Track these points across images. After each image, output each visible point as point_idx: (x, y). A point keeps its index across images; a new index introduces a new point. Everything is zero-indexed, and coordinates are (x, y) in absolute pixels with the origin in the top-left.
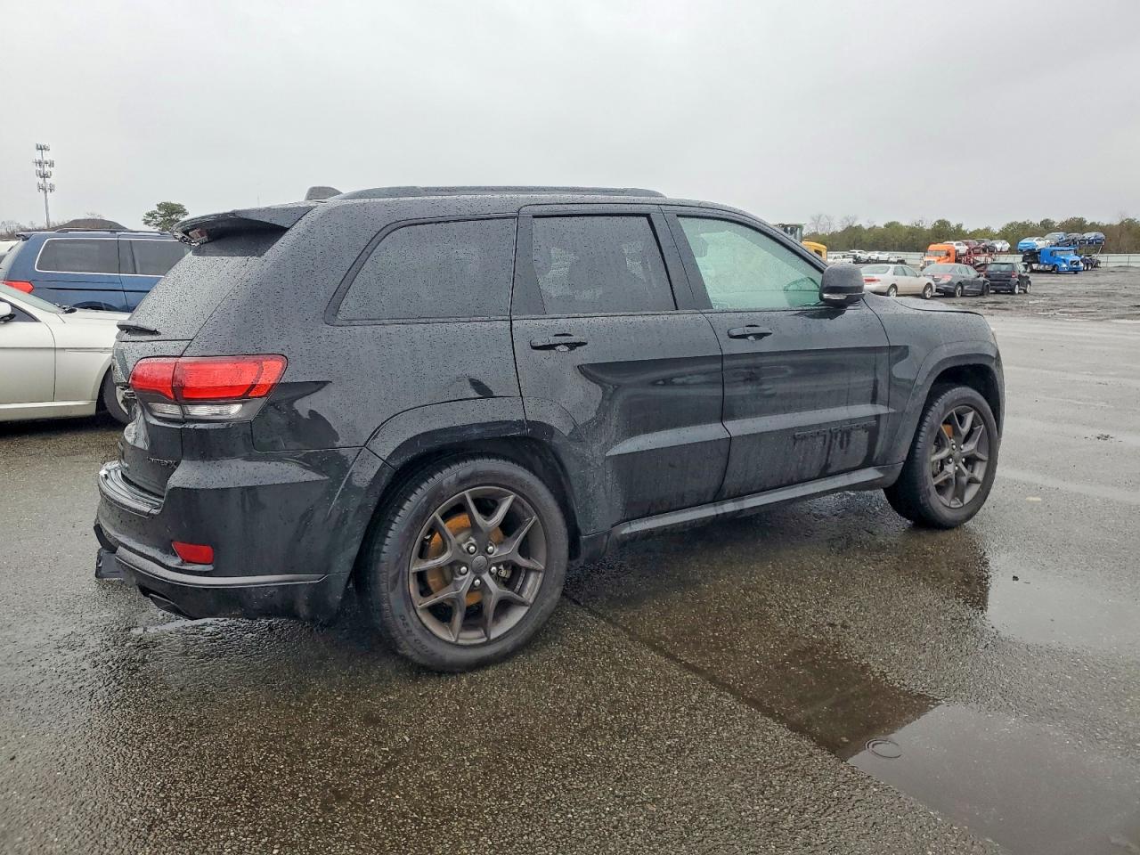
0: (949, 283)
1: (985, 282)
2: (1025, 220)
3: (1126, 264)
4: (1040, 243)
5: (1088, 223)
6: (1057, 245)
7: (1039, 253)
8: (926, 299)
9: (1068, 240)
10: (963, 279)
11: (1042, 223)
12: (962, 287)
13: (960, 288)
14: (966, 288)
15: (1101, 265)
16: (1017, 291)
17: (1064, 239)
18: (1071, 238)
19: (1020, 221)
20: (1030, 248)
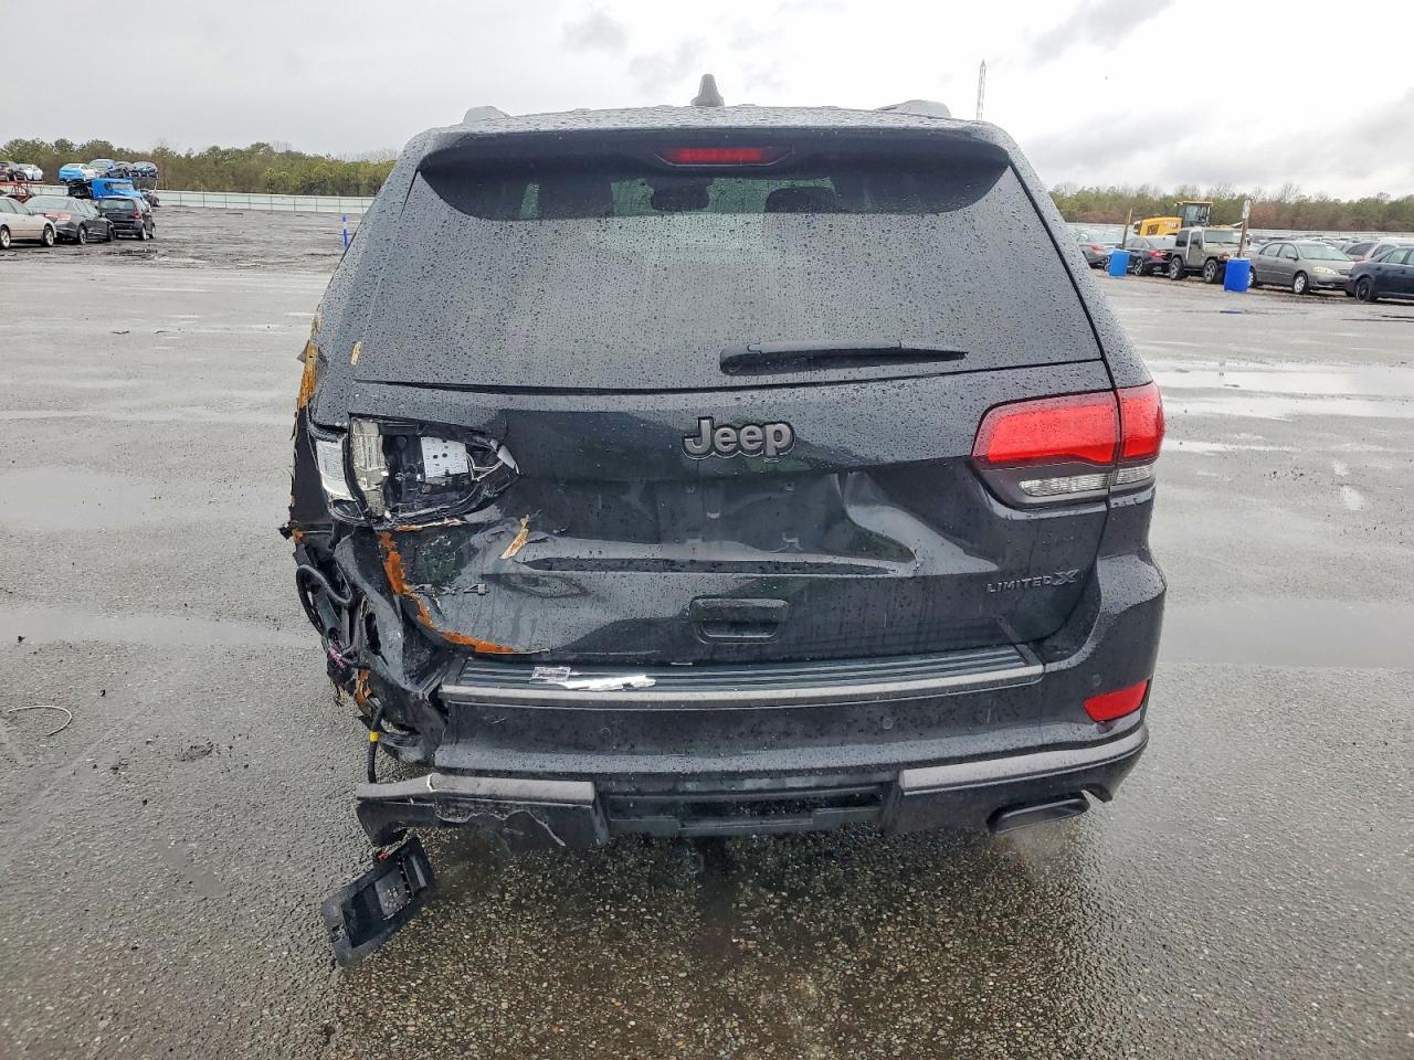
0: (70, 225)
1: (108, 224)
2: (34, 138)
3: (178, 204)
4: (88, 172)
5: (116, 148)
6: (108, 175)
7: (90, 184)
8: (49, 246)
9: (119, 170)
10: (84, 219)
11: (56, 143)
12: (86, 231)
13: (83, 232)
14: (90, 230)
15: (160, 203)
16: (145, 236)
17: (114, 168)
18: (123, 167)
19: (28, 139)
20: (77, 177)
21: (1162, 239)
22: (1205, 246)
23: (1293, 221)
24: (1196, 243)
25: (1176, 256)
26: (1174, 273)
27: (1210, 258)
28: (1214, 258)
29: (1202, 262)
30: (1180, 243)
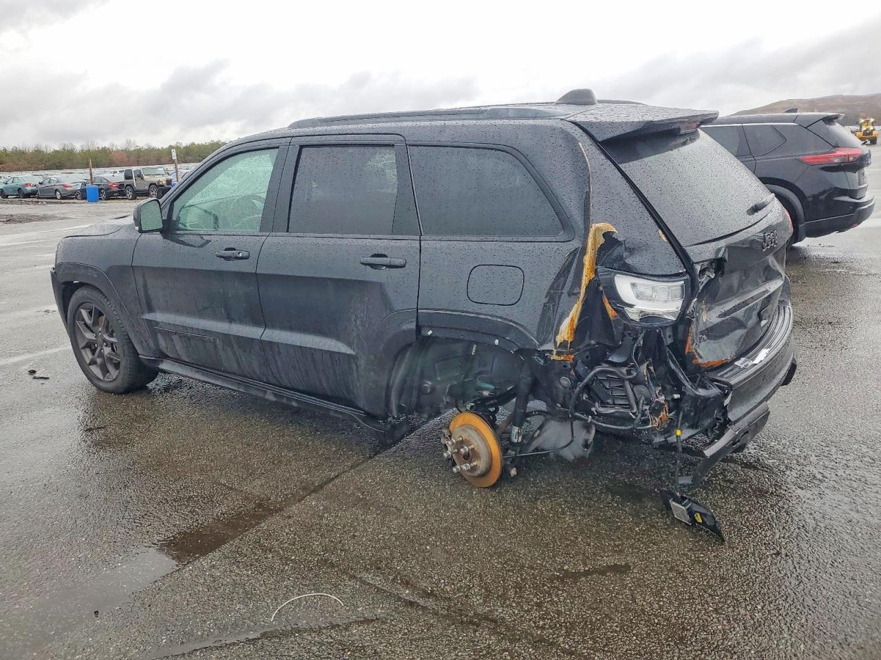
21: (113, 176)
22: (145, 177)
23: (138, 161)
24: (140, 176)
25: (127, 185)
26: (129, 195)
27: (151, 185)
28: (155, 184)
29: (147, 188)
30: (128, 177)
